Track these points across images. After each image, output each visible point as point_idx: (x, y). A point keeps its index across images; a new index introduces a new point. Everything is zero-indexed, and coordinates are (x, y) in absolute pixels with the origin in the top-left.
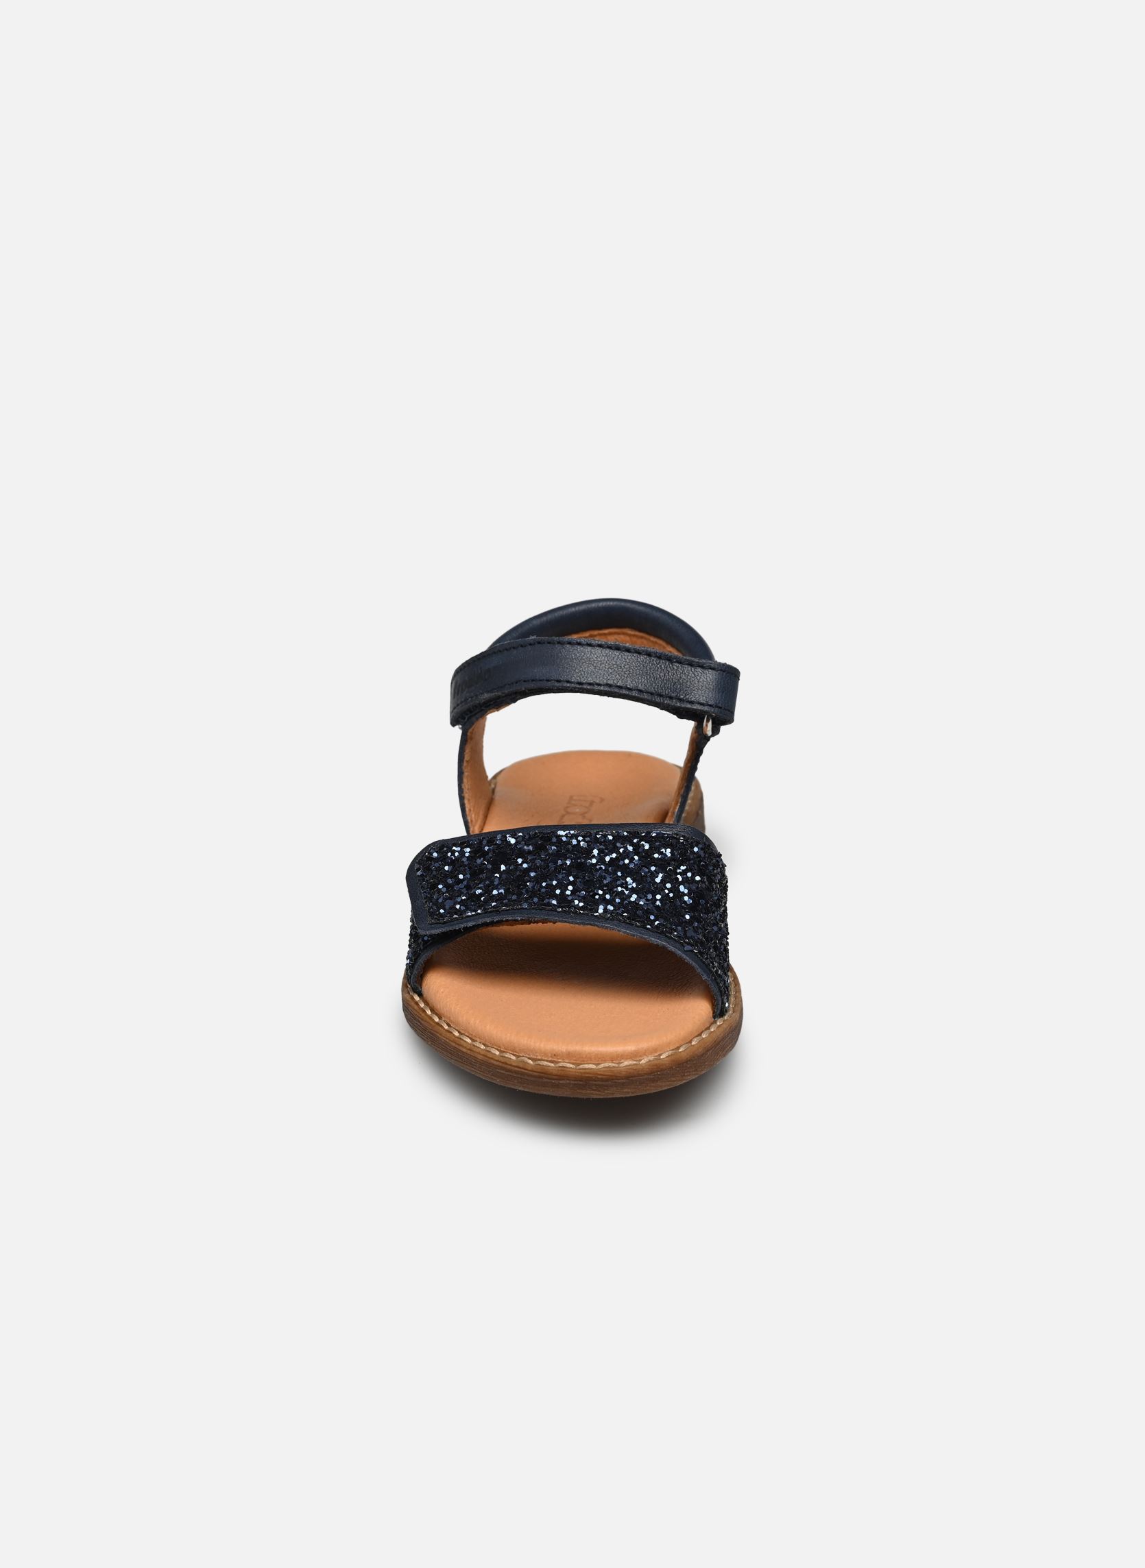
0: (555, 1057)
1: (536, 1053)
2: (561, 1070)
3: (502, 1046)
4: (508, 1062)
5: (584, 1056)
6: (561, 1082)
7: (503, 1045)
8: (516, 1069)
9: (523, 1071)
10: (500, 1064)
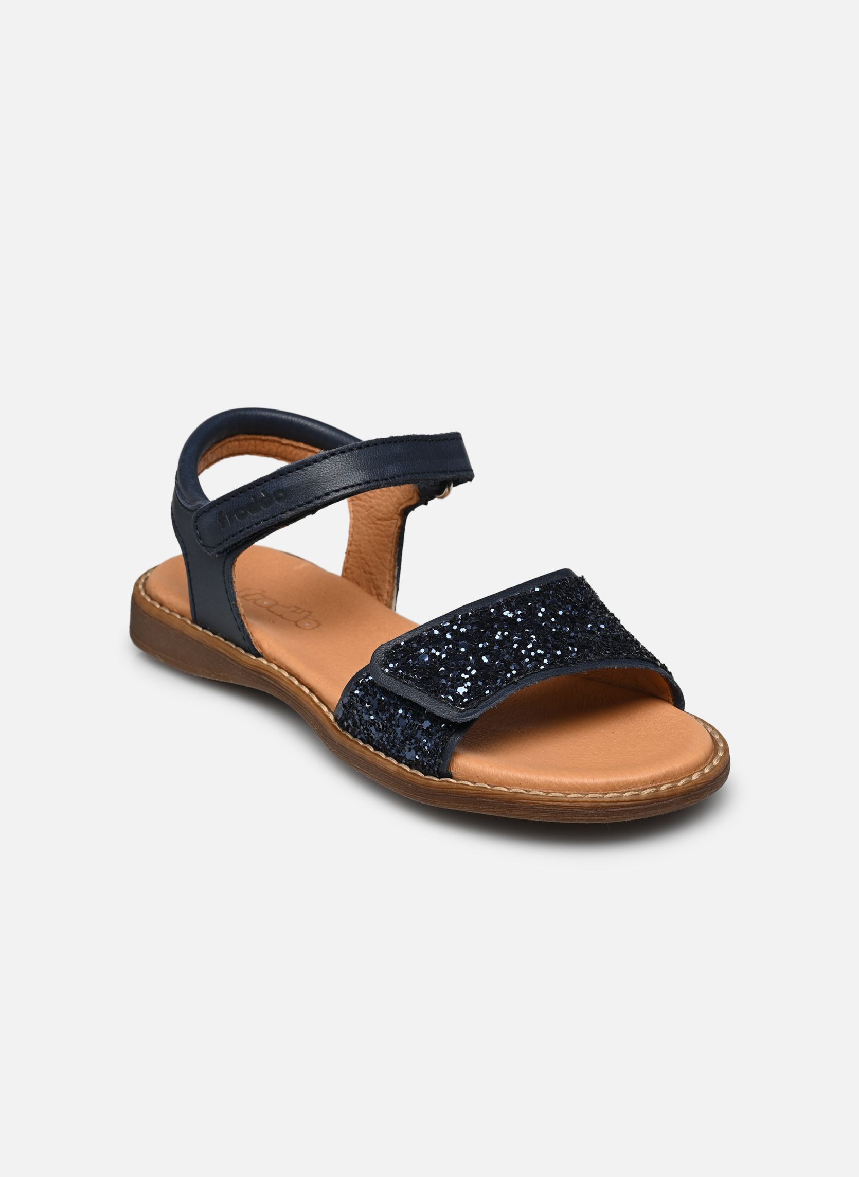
0: (655, 782)
1: (637, 784)
2: (671, 791)
3: (599, 789)
4: (620, 800)
5: (677, 774)
6: (670, 801)
7: (601, 788)
8: (630, 803)
9: (637, 802)
10: (613, 804)
